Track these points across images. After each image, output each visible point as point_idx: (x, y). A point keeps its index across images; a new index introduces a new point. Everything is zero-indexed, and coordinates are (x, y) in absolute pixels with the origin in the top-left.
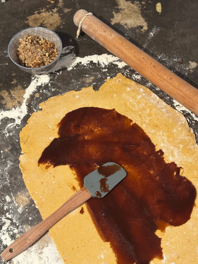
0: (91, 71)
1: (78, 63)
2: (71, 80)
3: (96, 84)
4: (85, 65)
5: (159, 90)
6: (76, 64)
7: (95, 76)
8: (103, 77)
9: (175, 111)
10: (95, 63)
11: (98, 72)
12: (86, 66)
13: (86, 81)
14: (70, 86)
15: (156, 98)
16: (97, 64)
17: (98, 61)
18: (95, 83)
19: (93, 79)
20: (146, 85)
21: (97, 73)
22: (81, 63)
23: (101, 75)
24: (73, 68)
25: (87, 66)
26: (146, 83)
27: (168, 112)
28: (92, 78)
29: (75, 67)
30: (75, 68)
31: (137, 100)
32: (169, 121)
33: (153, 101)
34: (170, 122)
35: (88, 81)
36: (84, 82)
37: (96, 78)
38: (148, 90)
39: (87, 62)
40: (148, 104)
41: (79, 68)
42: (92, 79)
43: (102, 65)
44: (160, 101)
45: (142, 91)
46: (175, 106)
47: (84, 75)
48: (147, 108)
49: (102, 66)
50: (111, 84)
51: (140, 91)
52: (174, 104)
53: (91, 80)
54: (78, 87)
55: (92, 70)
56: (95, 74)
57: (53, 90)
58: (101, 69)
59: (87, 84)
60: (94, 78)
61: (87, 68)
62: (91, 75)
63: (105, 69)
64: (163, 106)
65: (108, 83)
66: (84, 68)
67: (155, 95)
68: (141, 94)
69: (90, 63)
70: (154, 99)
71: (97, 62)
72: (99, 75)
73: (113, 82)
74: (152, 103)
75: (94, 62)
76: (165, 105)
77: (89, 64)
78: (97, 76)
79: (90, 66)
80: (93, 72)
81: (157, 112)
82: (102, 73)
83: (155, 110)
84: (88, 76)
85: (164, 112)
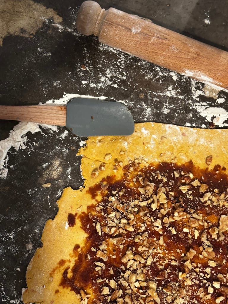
0: (45, 152)
1: (8, 154)
2: (27, 193)
3: (72, 170)
4: (24, 147)
5: (169, 111)
6: (8, 158)
7: (59, 155)
8: (73, 148)
9: (217, 132)
10: (36, 133)
11: (56, 145)
12: (28, 149)
13: (52, 176)
14: (35, 206)
15: (176, 130)
16: (41, 132)
17: (38, 127)
18: (70, 169)
19: (61, 164)
20: (146, 117)
21: (57, 148)
22: (12, 149)
23: (66, 148)
24: (8, 168)
25: (28, 147)
26: (142, 112)
27: (209, 140)
28: (57, 163)
29: (10, 163)
30: (12, 167)
31: (154, 154)
32: (224, 154)
33: (175, 138)
34: (226, 153)
35: (55, 172)
36: (50, 179)
37: (62, 158)
38: (153, 125)
39: (21, 139)
40: (173, 148)
41: (20, 161)
42: (59, 166)
43: (51, 129)
44: (184, 131)
45: (147, 133)
46: (211, 121)
47: (39, 168)
48: (179, 155)
49: (52, 131)
51: (145, 136)
52: (206, 119)
53: (58, 169)
54: (49, 197)
55: (44, 147)
56: (56, 153)
57: (12, 237)
58: (57, 138)
59: (58, 179)
60: (59, 160)
61: (32, 151)
62: (50, 160)
63: (63, 132)
64: (195, 136)
65: (85, 157)
66: (27, 155)
67: (169, 127)
68: (150, 138)
69: (28, 138)
70: (175, 134)
71: (38, 130)
72: (64, 150)
74: (177, 141)
75: (33, 133)
76: (196, 133)
77: (28, 142)
78: (61, 153)
79: (35, 144)
80: (49, 153)
81: (196, 151)
82: (65, 143)
83: (191, 150)
84: (47, 164)
85: (205, 144)
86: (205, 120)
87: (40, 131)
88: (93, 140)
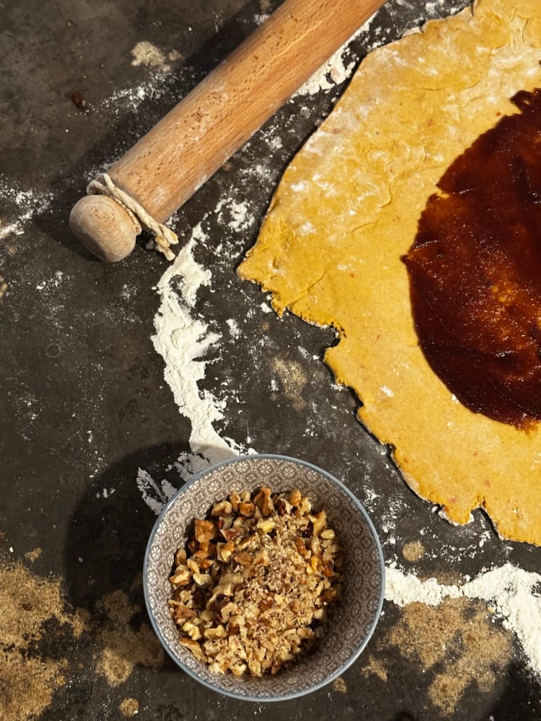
0: (249, 375)
1: (221, 435)
2: (309, 438)
3: (305, 347)
4: (224, 404)
5: (278, 138)
6: (228, 439)
7: (267, 354)
8: (266, 327)
9: (359, 79)
10: (206, 372)
11: (245, 351)
12: (230, 398)
13: (299, 384)
14: (338, 436)
15: (323, 139)
16: (208, 362)
17: (196, 363)
18: (303, 351)
19: (286, 360)
20: (270, 180)
21: (251, 352)
22: (217, 425)
23: (261, 337)
24: (248, 446)
25: (227, 397)
26: (258, 182)
27: (367, 99)
28: (279, 365)
29: (240, 439)
30: (249, 440)
31: (347, 195)
32: (402, 91)
33: (336, 148)
34: (403, 88)
35: (295, 377)
36: (304, 389)
37: (275, 353)
38: (295, 168)
39: (207, 402)
40: (352, 161)
41: (244, 422)
42: (286, 364)
43: (211, 344)
44: (330, 127)
45: (305, 185)
46: (334, 85)
47: (274, 397)
48: (369, 159)
49: (215, 343)
50: (299, 290)
51: (307, 192)
52: (326, 90)
53: (293, 368)
54: (335, 407)
55: (240, 373)
56: (260, 358)
57: (374, 496)
58: (233, 342)
59: (310, 378)
60: (276, 359)
61: (236, 395)
62: (267, 374)
63: (229, 327)
64: (348, 115)
65: (292, 304)
66: (240, 406)
67: (312, 145)
68: (315, 186)
69: (209, 389)
70: (328, 146)
71: (202, 365)
72: (262, 342)
73: (290, 284)
74: (343, 148)
75: (203, 376)
76: (344, 111)
77: (216, 394)
78: (265, 349)
79: (226, 384)
80: (254, 369)
81: (376, 130)
82: (250, 336)
83: (370, 136)
84: (273, 382)
85: (371, 108)
86: (326, 92)
87: (206, 364)
88: (270, 276)
